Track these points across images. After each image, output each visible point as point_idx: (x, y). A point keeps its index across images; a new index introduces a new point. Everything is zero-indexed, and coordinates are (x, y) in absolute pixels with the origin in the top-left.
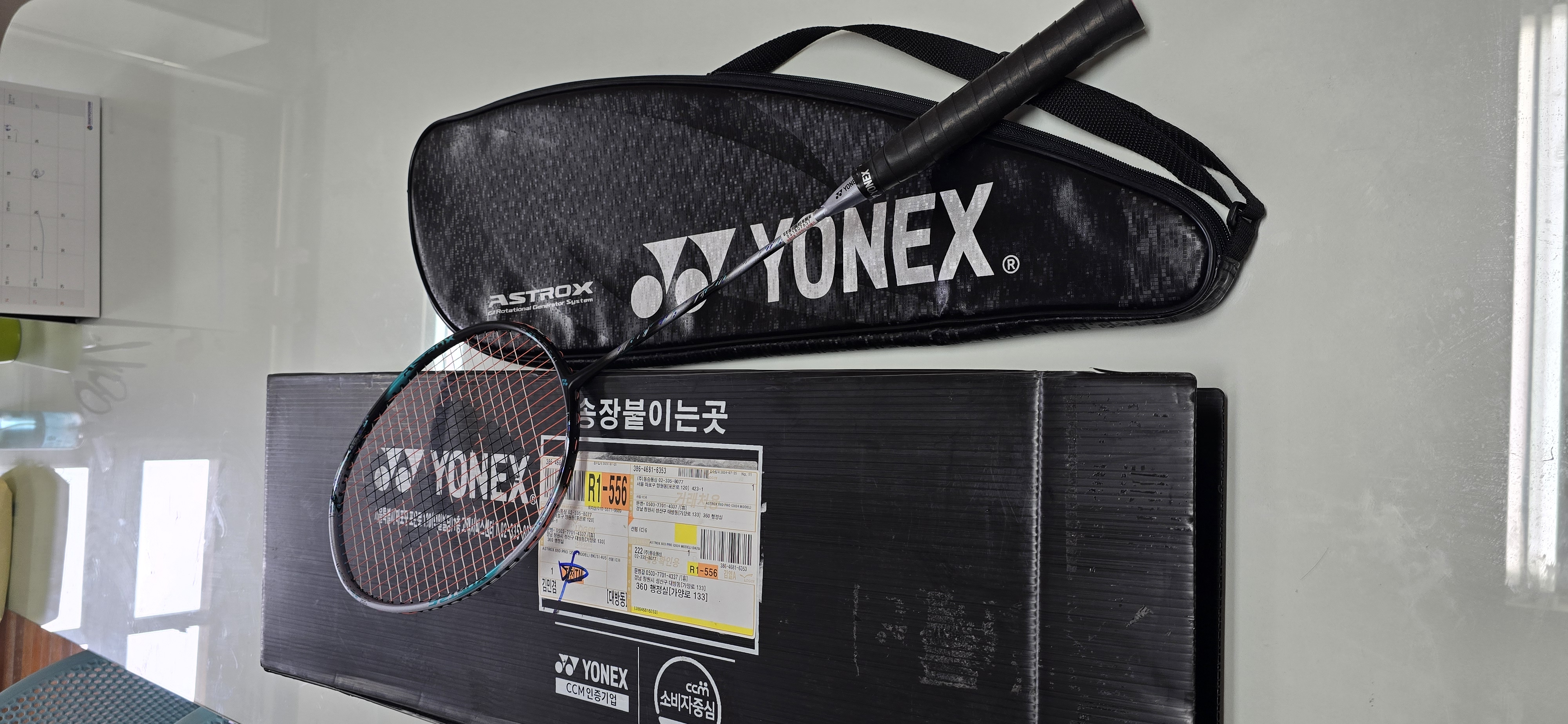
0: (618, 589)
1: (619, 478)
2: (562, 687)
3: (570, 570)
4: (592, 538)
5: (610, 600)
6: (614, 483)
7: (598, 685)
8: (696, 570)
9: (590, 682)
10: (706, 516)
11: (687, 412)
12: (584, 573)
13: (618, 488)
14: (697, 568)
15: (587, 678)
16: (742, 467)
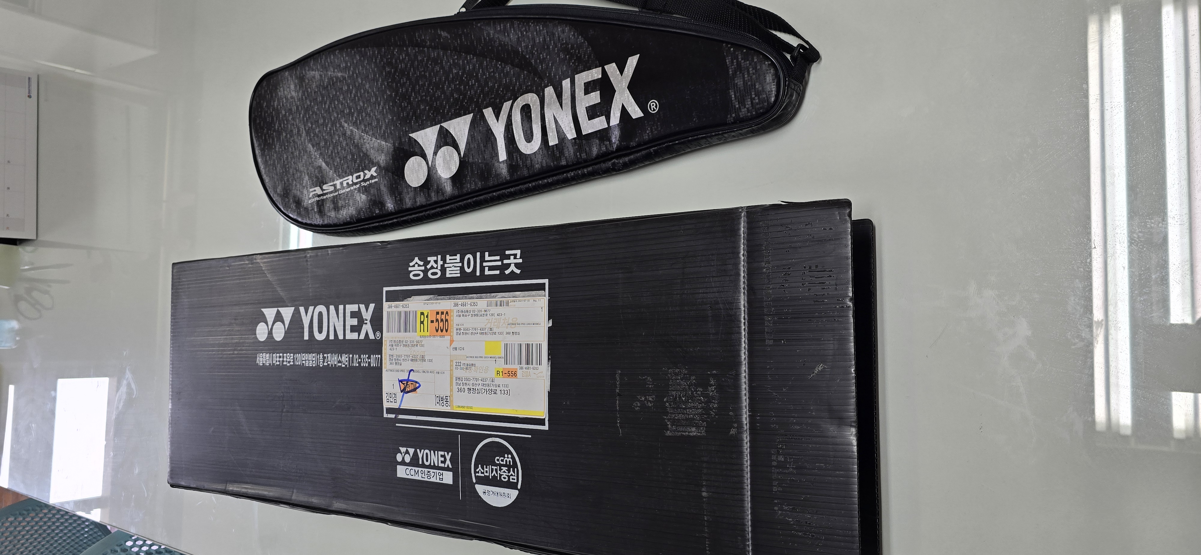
0: (443, 395)
1: (442, 313)
2: (402, 472)
3: (407, 384)
4: (423, 359)
5: (438, 403)
6: (439, 317)
7: (430, 467)
8: (501, 373)
9: (423, 466)
10: (508, 333)
11: (493, 260)
12: (418, 385)
13: (442, 320)
14: (502, 372)
15: (420, 463)
16: (533, 296)
